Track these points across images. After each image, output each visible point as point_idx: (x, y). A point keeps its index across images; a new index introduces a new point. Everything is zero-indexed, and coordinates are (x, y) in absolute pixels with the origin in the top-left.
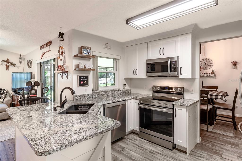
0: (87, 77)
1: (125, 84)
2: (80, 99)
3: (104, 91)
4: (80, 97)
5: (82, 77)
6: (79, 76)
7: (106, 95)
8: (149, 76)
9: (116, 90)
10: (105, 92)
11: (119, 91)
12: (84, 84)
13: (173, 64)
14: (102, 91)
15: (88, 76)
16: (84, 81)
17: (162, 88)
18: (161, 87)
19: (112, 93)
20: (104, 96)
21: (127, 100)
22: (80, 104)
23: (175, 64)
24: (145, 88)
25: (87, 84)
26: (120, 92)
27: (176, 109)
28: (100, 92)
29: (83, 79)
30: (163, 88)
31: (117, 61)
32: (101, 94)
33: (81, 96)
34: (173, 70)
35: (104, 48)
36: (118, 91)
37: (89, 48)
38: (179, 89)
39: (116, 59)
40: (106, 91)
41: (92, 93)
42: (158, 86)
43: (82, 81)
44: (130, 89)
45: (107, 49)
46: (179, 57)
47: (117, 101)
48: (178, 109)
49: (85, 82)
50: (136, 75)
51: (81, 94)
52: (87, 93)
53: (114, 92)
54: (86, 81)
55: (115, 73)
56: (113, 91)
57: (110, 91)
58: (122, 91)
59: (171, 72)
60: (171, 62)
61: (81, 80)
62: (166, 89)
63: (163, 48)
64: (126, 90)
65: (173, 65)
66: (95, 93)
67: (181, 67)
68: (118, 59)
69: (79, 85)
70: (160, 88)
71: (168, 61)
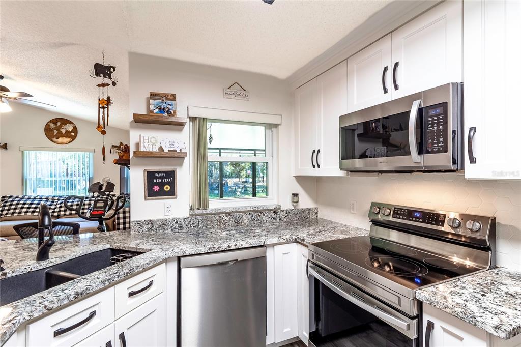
0: (171, 174)
1: (297, 195)
2: (149, 230)
3: (225, 213)
4: (150, 226)
5: (155, 175)
6: (148, 172)
7: (231, 223)
8: (351, 172)
9: (265, 208)
10: (229, 214)
11: (275, 212)
12: (162, 193)
13: (433, 120)
14: (219, 211)
15: (174, 171)
16: (162, 185)
17: (400, 214)
18: (398, 211)
19: (252, 216)
20: (227, 224)
21: (273, 245)
22: (121, 249)
23: (439, 119)
24: (353, 209)
25: (172, 193)
26: (281, 214)
27: (431, 326)
28: (211, 214)
29: (160, 180)
30: (404, 215)
31: (274, 130)
32: (214, 219)
33: (152, 222)
34: (433, 144)
35: (228, 96)
36: (272, 212)
37: (170, 97)
38: (469, 225)
39: (270, 124)
40: (233, 212)
41: (187, 215)
42: (388, 206)
43: (157, 184)
44: (317, 208)
45: (236, 98)
46: (462, 85)
47: (229, 247)
48: (445, 330)
49: (167, 188)
50: (319, 166)
51: (152, 219)
52: (171, 217)
53: (260, 216)
54: (168, 183)
55: (267, 163)
56: (255, 211)
57: (245, 212)
58: (287, 212)
59: (420, 152)
60: (420, 111)
61: (155, 181)
62: (416, 219)
63: (397, 64)
64: (303, 211)
65: (432, 124)
66: (196, 215)
67: (471, 129)
68: (276, 126)
69: (147, 195)
70: (394, 213)
71: (409, 112)
